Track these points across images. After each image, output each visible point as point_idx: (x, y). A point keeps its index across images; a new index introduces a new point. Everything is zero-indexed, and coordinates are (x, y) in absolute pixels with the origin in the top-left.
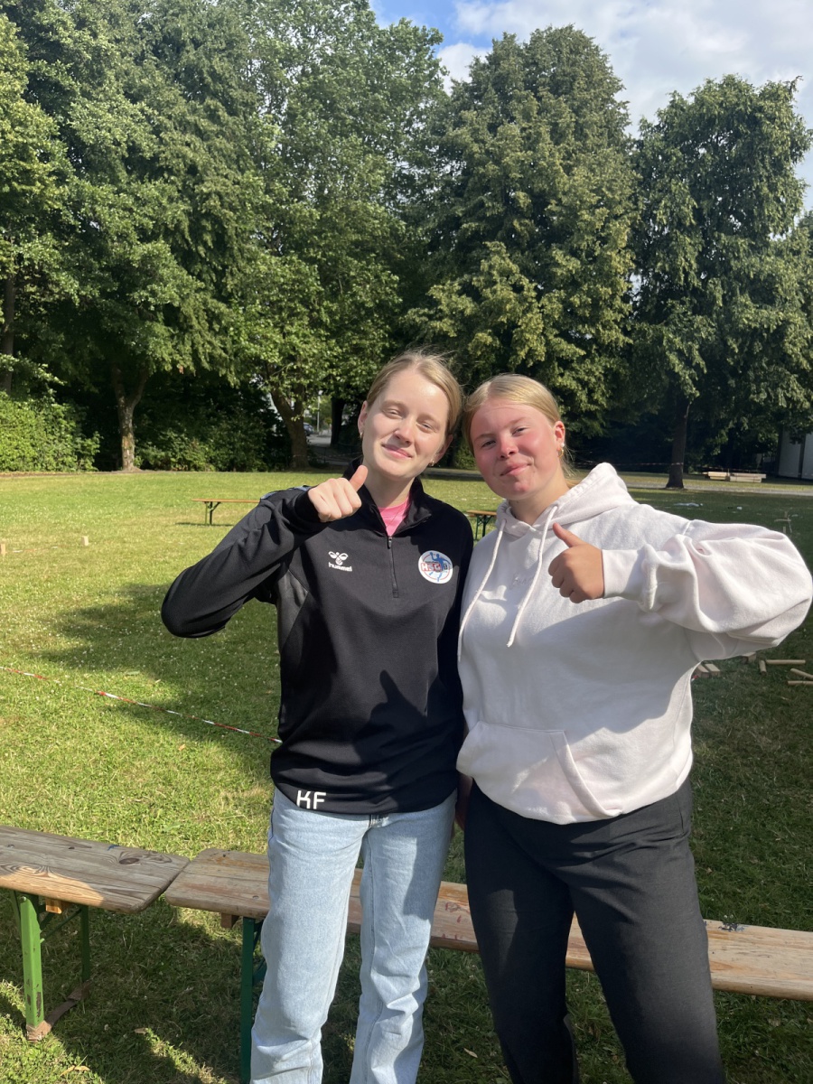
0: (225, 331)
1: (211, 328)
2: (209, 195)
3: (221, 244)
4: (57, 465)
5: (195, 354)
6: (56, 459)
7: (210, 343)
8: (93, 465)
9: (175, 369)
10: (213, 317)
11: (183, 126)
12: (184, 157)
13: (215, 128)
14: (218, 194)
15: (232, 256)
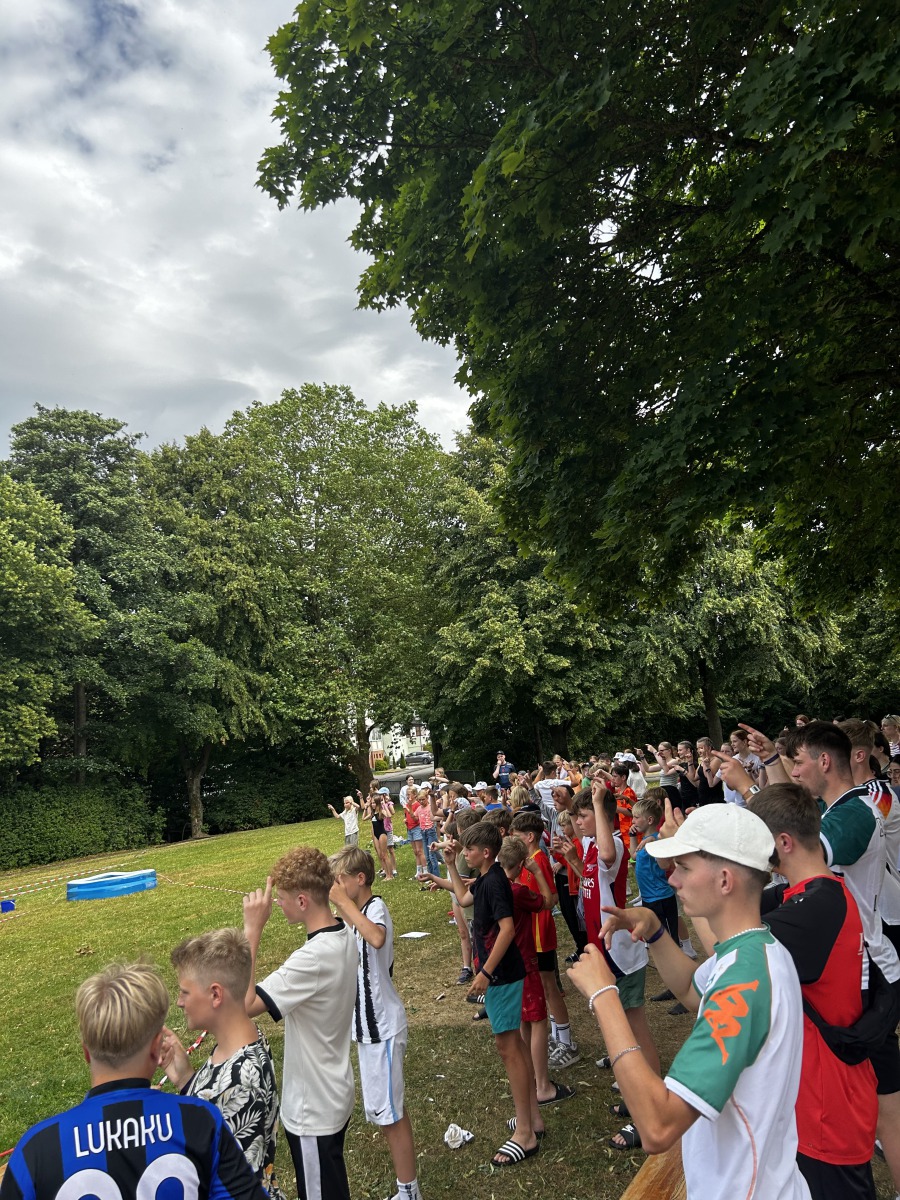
4: (128, 843)
6: (126, 838)
8: (163, 838)
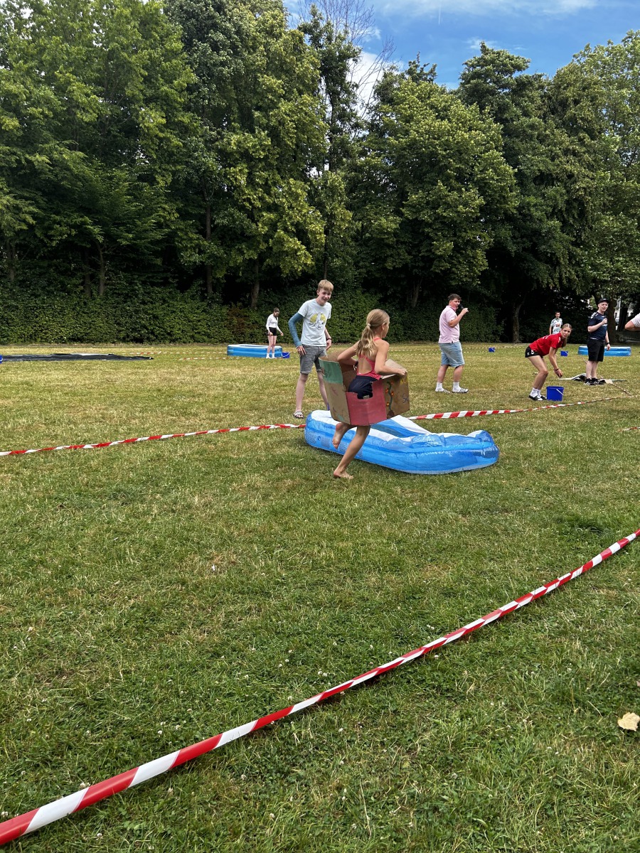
0: (578, 264)
1: (570, 262)
2: (578, 190)
3: (582, 214)
5: (560, 279)
6: (485, 336)
7: (569, 271)
9: (549, 287)
10: (572, 256)
11: (566, 152)
12: (567, 171)
13: (584, 149)
14: (584, 188)
15: (587, 221)
